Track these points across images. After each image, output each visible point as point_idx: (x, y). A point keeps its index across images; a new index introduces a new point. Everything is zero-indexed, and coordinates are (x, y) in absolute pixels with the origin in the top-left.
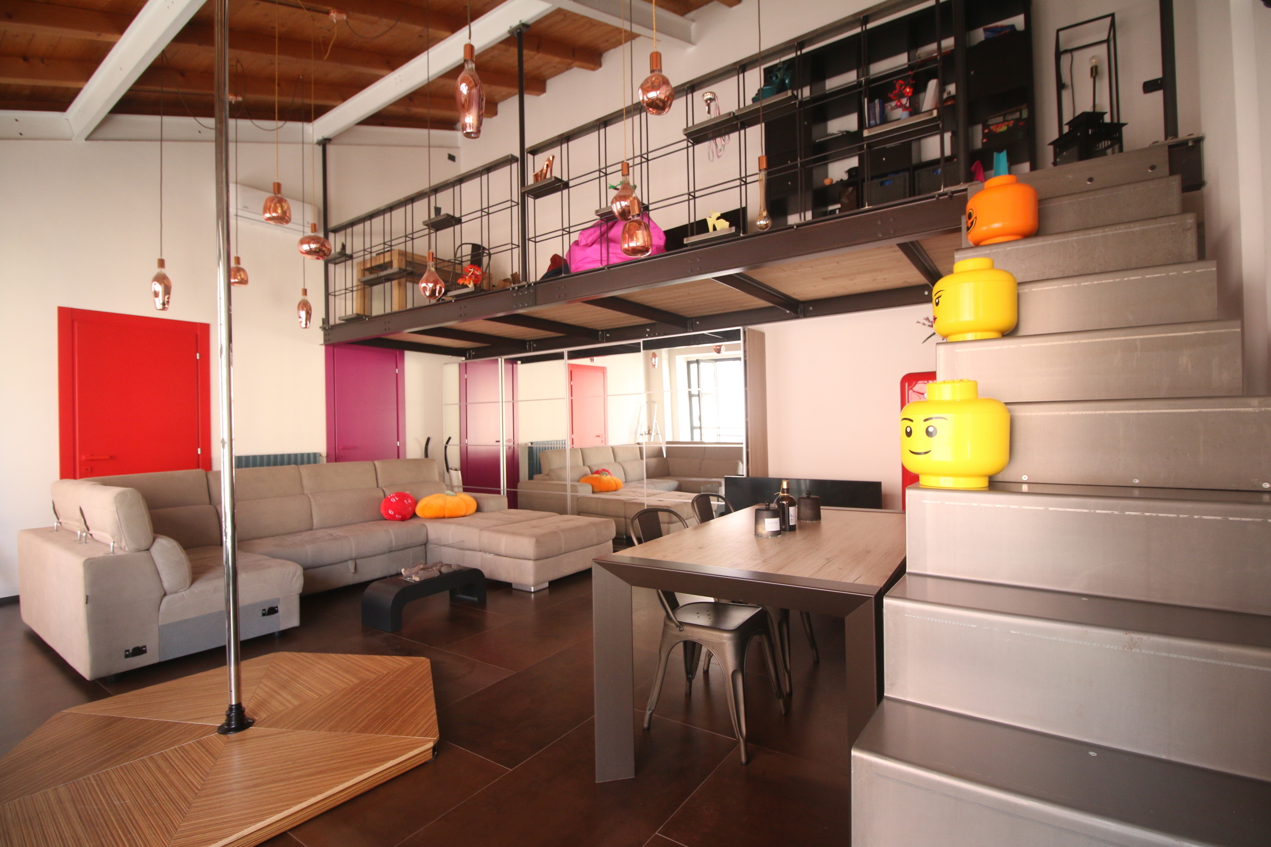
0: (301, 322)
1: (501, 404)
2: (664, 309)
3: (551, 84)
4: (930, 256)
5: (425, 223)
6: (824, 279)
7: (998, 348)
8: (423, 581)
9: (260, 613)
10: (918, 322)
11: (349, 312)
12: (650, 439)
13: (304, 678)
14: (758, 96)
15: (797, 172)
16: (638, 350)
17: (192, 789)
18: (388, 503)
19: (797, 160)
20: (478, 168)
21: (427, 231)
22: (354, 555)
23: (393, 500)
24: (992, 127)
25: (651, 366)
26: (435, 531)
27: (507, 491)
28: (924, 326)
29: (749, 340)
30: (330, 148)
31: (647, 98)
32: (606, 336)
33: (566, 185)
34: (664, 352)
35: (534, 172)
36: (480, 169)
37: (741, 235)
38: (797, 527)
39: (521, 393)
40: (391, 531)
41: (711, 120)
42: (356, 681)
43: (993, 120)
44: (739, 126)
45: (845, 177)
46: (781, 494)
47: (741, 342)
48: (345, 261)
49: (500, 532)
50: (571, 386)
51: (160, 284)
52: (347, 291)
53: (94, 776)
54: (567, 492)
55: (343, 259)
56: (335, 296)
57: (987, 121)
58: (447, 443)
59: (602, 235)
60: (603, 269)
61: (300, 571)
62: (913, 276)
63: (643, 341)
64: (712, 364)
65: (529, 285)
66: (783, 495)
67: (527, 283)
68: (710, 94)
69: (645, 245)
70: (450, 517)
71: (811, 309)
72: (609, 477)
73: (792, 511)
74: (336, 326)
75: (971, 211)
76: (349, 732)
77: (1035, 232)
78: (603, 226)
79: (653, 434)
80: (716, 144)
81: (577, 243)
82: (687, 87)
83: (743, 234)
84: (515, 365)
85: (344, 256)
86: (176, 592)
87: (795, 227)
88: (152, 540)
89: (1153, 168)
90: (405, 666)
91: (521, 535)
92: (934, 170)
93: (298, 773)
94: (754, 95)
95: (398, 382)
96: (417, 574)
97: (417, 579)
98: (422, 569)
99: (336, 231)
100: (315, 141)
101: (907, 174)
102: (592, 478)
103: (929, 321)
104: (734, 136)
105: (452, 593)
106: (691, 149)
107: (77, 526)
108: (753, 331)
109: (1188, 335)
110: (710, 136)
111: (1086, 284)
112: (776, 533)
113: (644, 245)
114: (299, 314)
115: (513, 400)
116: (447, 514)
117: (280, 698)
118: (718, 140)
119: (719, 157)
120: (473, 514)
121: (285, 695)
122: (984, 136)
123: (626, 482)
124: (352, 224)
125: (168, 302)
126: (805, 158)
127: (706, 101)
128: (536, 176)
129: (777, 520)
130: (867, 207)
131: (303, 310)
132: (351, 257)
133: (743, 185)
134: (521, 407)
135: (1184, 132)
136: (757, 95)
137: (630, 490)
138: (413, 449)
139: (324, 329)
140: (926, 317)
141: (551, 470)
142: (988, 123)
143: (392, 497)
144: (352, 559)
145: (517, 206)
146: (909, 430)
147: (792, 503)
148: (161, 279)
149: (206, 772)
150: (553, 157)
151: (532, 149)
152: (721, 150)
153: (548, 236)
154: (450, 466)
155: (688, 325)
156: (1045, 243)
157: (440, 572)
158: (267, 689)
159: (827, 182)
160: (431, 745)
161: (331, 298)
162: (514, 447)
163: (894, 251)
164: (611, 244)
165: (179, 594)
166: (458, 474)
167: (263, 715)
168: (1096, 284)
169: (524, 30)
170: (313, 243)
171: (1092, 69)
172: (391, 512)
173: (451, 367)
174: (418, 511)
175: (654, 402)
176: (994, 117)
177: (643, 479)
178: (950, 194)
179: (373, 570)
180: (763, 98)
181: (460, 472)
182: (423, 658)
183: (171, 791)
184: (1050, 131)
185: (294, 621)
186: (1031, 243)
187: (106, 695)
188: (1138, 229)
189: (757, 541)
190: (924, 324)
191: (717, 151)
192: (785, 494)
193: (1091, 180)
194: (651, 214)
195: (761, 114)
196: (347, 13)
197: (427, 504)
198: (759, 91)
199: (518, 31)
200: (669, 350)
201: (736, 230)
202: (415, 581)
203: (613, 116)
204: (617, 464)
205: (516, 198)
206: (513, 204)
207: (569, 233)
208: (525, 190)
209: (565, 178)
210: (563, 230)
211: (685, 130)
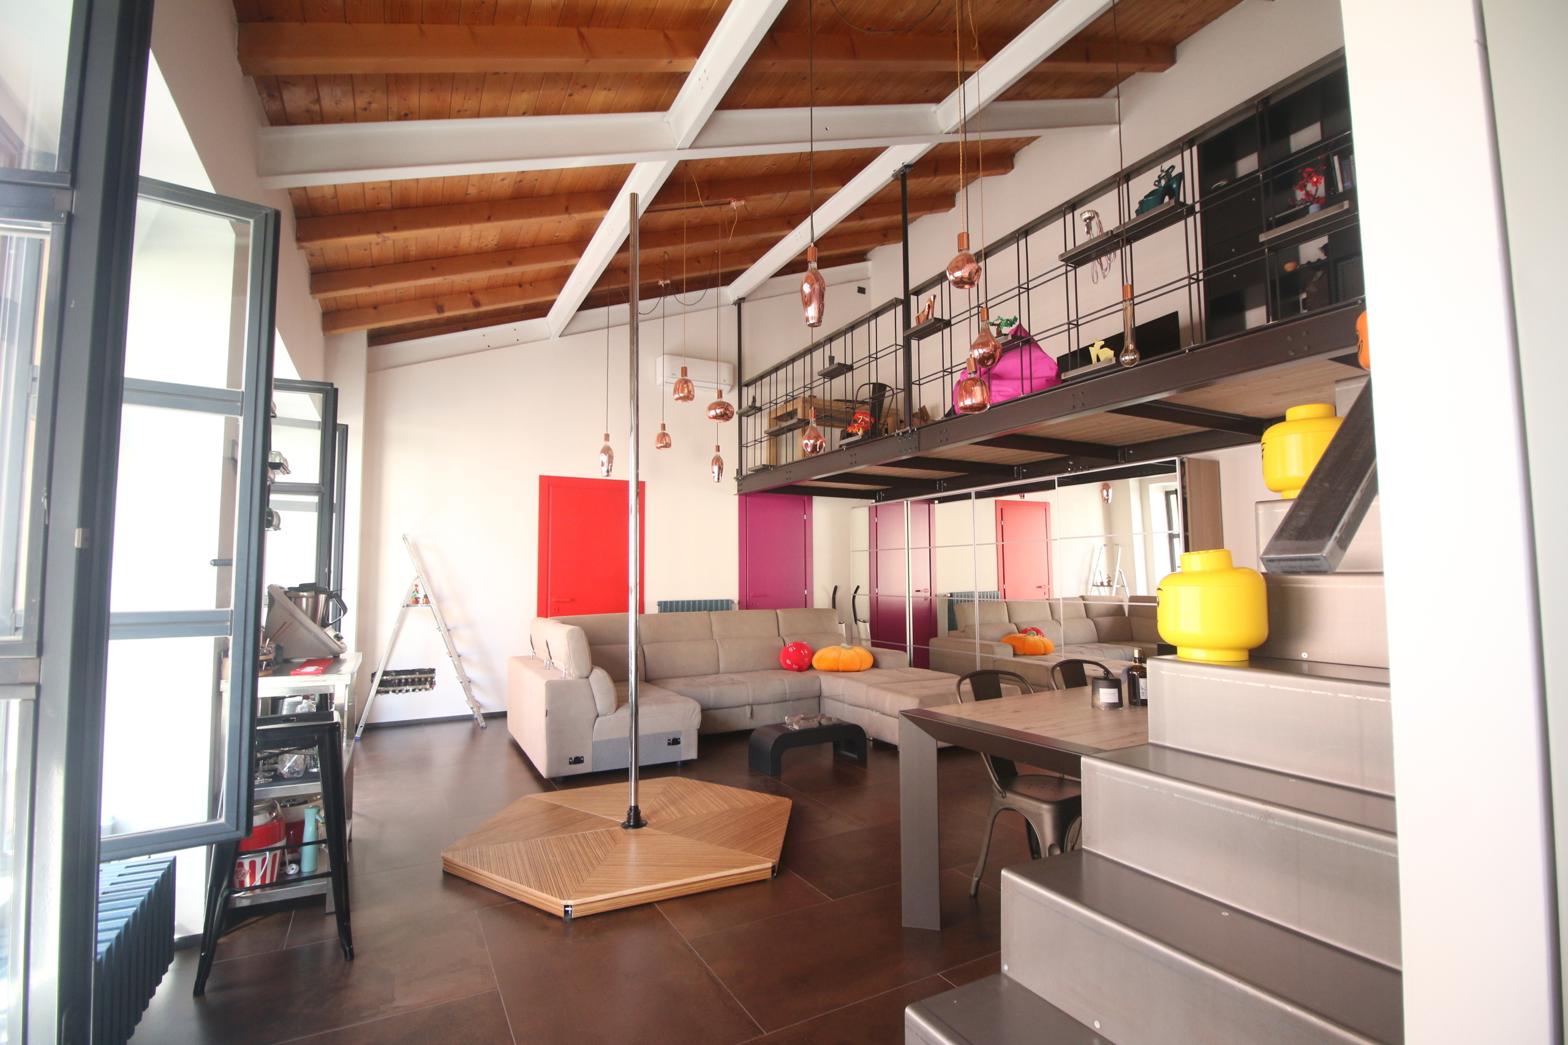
0: (714, 477)
1: (907, 551)
5: (820, 374)
8: (802, 730)
9: (666, 742)
11: (758, 463)
12: (1111, 592)
13: (690, 799)
14: (1143, 208)
17: (597, 859)
18: (786, 654)
20: (866, 314)
21: (822, 380)
22: (751, 701)
23: (791, 650)
26: (831, 685)
27: (914, 647)
29: (1190, 475)
30: (744, 306)
32: (1023, 472)
33: (947, 325)
35: (917, 312)
36: (868, 316)
39: (939, 539)
40: (785, 681)
41: (1091, 240)
42: (727, 808)
44: (1124, 242)
48: (755, 414)
49: (885, 689)
50: (1002, 526)
51: (606, 454)
52: (756, 442)
53: (540, 840)
54: (976, 652)
55: (753, 411)
56: (747, 447)
58: (856, 592)
61: (698, 709)
63: (1058, 478)
65: (913, 430)
66: (1134, 664)
67: (911, 428)
68: (1088, 211)
69: (984, 401)
70: (843, 671)
72: (1036, 637)
73: (1143, 683)
74: (748, 476)
76: (711, 843)
79: (1115, 586)
80: (1101, 264)
82: (1065, 208)
84: (931, 505)
85: (755, 409)
86: (605, 715)
87: (1187, 352)
88: (590, 671)
90: (770, 802)
91: (905, 694)
93: (667, 863)
94: (1139, 208)
95: (806, 528)
96: (797, 723)
97: (796, 727)
98: (803, 719)
99: (747, 385)
100: (732, 302)
102: (1016, 637)
105: (836, 747)
106: (1071, 275)
107: (544, 655)
108: (1198, 460)
110: (1094, 256)
112: (1113, 706)
114: (712, 469)
115: (930, 546)
116: (841, 668)
117: (669, 811)
118: (1104, 259)
119: (1104, 277)
120: (868, 669)
121: (672, 809)
124: (761, 377)
125: (611, 469)
127: (1085, 220)
128: (919, 318)
129: (1113, 691)
130: (1271, 322)
131: (716, 464)
132: (760, 409)
134: (939, 554)
138: (821, 598)
139: (737, 479)
141: (967, 626)
143: (790, 647)
144: (748, 704)
145: (901, 350)
148: (607, 451)
149: (608, 850)
150: (935, 297)
151: (914, 291)
152: (1106, 269)
153: (931, 378)
154: (859, 617)
155: (1119, 455)
157: (820, 724)
158: (661, 803)
159: (1288, 268)
160: (770, 865)
161: (744, 449)
162: (931, 599)
165: (608, 717)
166: (866, 626)
167: (654, 821)
169: (909, 173)
170: (719, 409)
172: (788, 662)
173: (859, 512)
174: (815, 662)
175: (1117, 545)
179: (766, 717)
180: (1148, 209)
181: (868, 624)
182: (787, 799)
183: (585, 858)
185: (692, 754)
187: (554, 789)
191: (1101, 272)
192: (1137, 664)
195: (1147, 226)
196: (744, 199)
197: (824, 657)
199: (900, 174)
202: (795, 729)
203: (993, 247)
204: (1054, 622)
205: (900, 341)
206: (898, 347)
207: (951, 373)
208: (909, 332)
209: (946, 317)
210: (944, 371)
211: (1062, 255)
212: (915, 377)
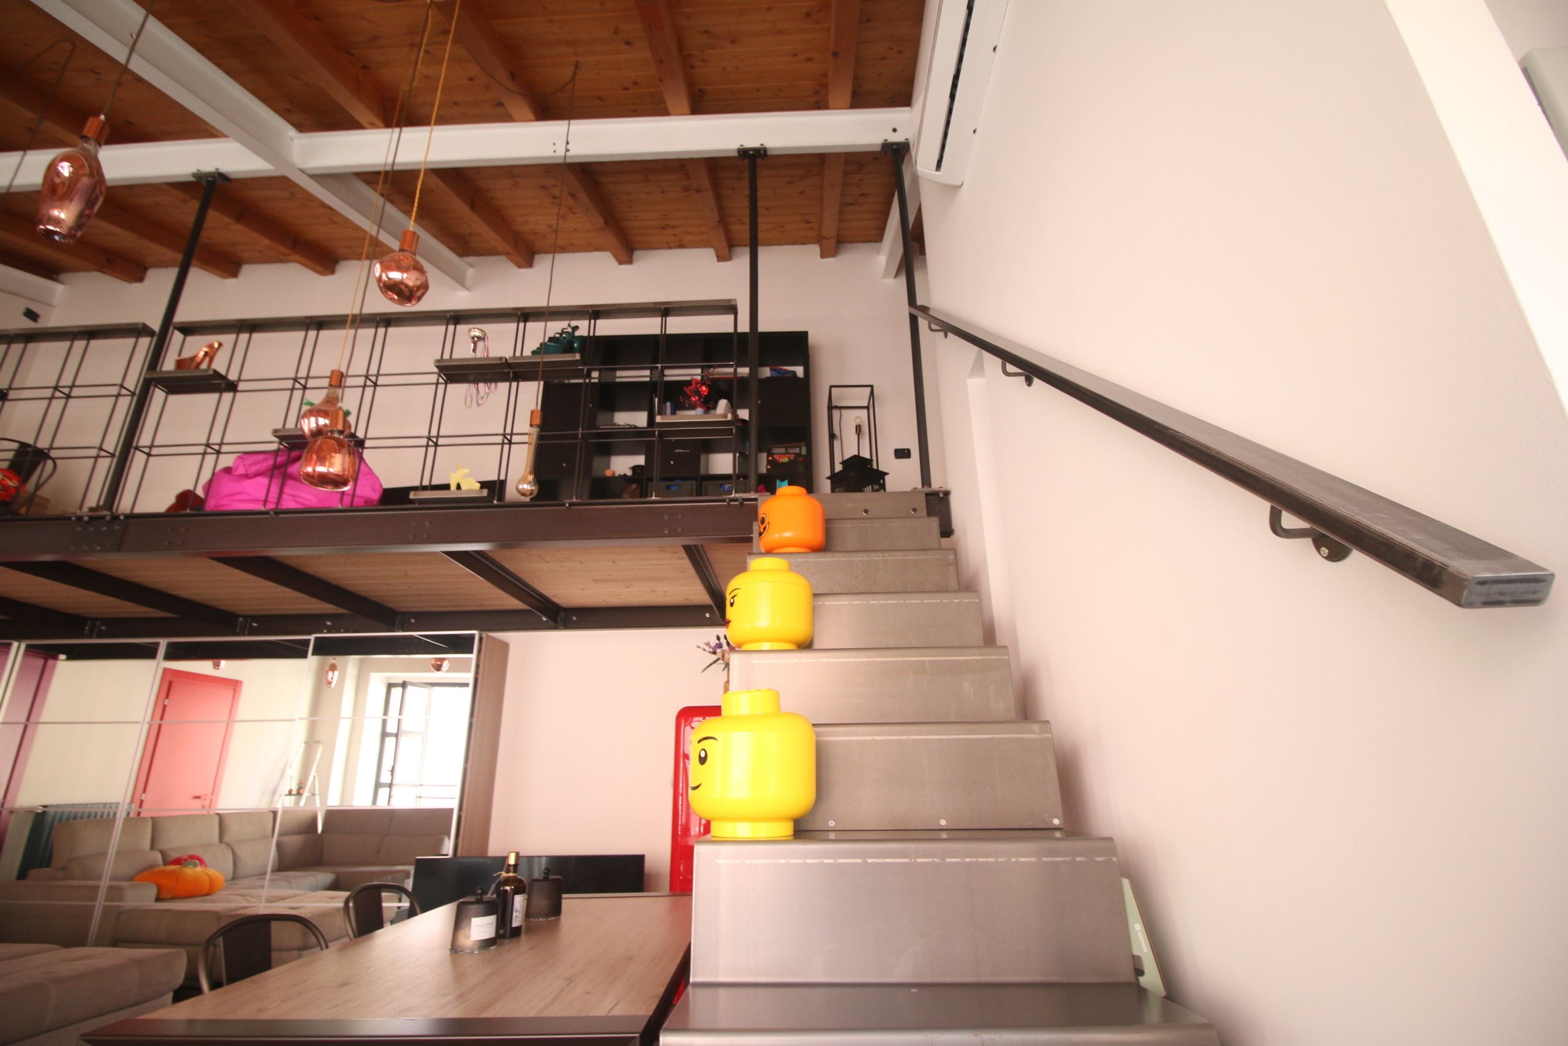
2: (362, 594)
3: (247, 270)
4: (715, 570)
6: (595, 581)
7: (796, 661)
10: (699, 647)
12: (297, 802)
14: (539, 350)
15: (576, 443)
16: (303, 655)
19: (578, 430)
24: (775, 456)
25: (325, 682)
28: (704, 652)
29: (485, 653)
31: (387, 277)
33: (232, 387)
34: (352, 663)
35: (180, 354)
36: (74, 331)
37: (495, 502)
38: (523, 929)
39: (49, 710)
41: (475, 359)
43: (776, 449)
44: (511, 376)
45: (629, 473)
46: (504, 874)
47: (473, 656)
54: (96, 901)
57: (771, 449)
59: (276, 467)
60: (266, 513)
62: (695, 593)
63: (316, 638)
64: (425, 691)
65: (115, 518)
66: (507, 875)
67: (112, 513)
68: (479, 331)
69: (344, 475)
71: (574, 618)
72: (199, 869)
73: (519, 901)
75: (764, 515)
77: (825, 546)
78: (283, 455)
79: (306, 793)
80: (478, 390)
81: (228, 470)
82: (450, 316)
83: (497, 501)
84: (50, 662)
87: (567, 505)
89: (915, 510)
92: (721, 485)
94: (535, 348)
101: (694, 482)
102: (162, 872)
103: (710, 647)
104: (503, 386)
106: (441, 388)
108: (494, 638)
109: (968, 660)
110: (471, 378)
111: (874, 602)
112: (487, 943)
113: (341, 473)
115: (29, 723)
118: (481, 385)
119: (478, 405)
122: (769, 462)
123: (233, 879)
126: (588, 430)
127: (473, 338)
128: (180, 364)
129: (491, 920)
130: (654, 498)
133: (507, 444)
135: (936, 484)
136: (538, 348)
137: (236, 893)
140: (707, 642)
141: (72, 860)
142: (772, 451)
145: (129, 398)
146: (703, 755)
147: (520, 888)
150: (220, 345)
151: (184, 326)
152: (483, 398)
153: (177, 450)
155: (397, 622)
156: (833, 559)
159: (608, 473)
163: (679, 558)
164: (290, 482)
168: (883, 604)
169: (220, 182)
171: (856, 426)
175: (318, 742)
176: (778, 448)
177: (265, 873)
178: (741, 501)
180: (546, 353)
184: (823, 470)
186: (821, 558)
188: (911, 557)
189: (454, 961)
190: (704, 650)
191: (477, 398)
192: (511, 874)
193: (866, 511)
194: (367, 454)
195: (540, 369)
198: (541, 345)
199: (210, 179)
200: (361, 659)
201: (488, 493)
203: (334, 319)
204: (223, 846)
205: (131, 383)
206: (124, 392)
207: (218, 452)
208: (155, 375)
209: (233, 376)
210: (208, 445)
211: (438, 361)
212: (145, 439)
